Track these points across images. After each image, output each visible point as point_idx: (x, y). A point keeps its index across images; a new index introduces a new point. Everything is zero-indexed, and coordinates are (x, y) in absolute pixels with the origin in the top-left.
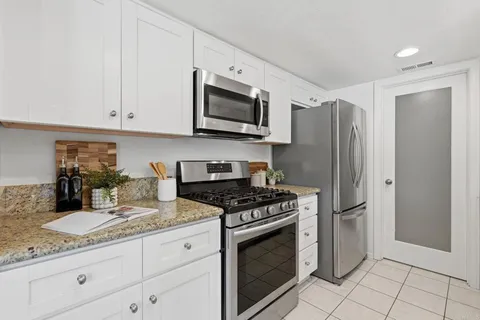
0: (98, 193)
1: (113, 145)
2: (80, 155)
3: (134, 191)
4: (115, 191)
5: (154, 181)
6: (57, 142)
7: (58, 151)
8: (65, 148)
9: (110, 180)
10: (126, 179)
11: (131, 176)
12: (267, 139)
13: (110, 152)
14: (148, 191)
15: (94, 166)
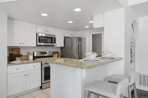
0: (17, 58)
1: (19, 49)
2: (13, 51)
3: (24, 58)
4: (20, 58)
5: (28, 56)
6: (9, 48)
7: (9, 50)
8: (11, 49)
9: (19, 56)
10: (22, 55)
11: (23, 55)
12: (56, 46)
13: (19, 50)
14: (27, 58)
15: (16, 53)
